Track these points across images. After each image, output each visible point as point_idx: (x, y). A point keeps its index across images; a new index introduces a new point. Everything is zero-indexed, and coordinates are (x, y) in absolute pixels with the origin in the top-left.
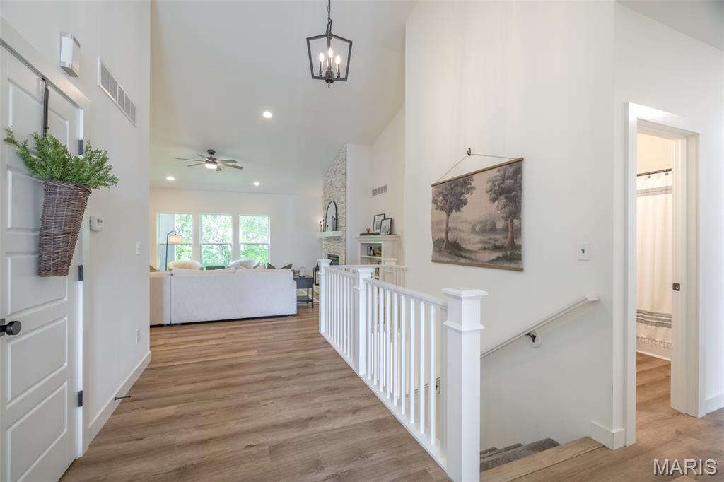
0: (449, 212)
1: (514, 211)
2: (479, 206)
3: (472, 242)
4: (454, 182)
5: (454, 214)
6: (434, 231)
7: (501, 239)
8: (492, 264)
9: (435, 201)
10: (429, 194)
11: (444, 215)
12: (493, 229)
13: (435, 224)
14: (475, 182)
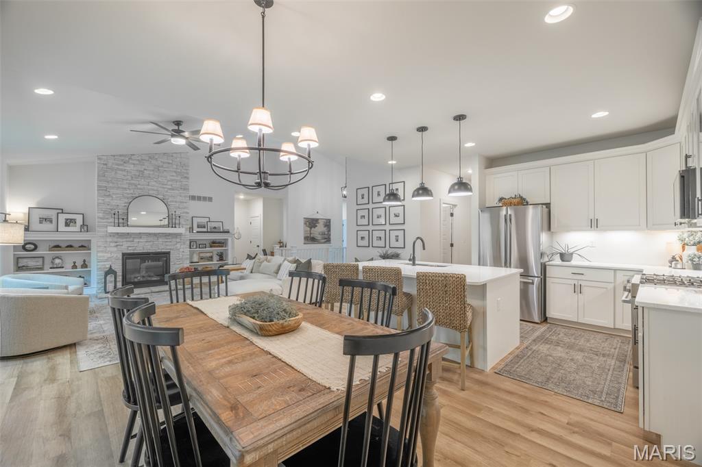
0: (311, 228)
1: (329, 231)
2: (320, 228)
3: (319, 237)
4: (313, 220)
5: (313, 229)
6: (305, 234)
7: (326, 236)
8: (324, 243)
9: (305, 224)
10: (302, 222)
11: (309, 229)
12: (325, 234)
13: (305, 231)
14: (320, 221)
